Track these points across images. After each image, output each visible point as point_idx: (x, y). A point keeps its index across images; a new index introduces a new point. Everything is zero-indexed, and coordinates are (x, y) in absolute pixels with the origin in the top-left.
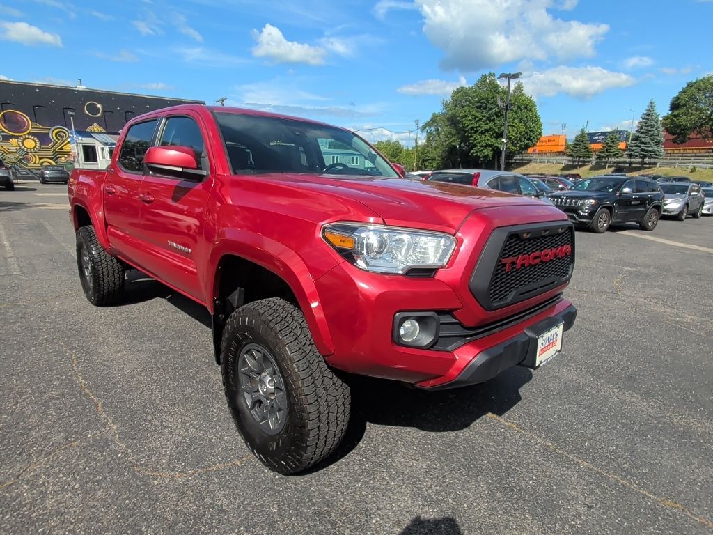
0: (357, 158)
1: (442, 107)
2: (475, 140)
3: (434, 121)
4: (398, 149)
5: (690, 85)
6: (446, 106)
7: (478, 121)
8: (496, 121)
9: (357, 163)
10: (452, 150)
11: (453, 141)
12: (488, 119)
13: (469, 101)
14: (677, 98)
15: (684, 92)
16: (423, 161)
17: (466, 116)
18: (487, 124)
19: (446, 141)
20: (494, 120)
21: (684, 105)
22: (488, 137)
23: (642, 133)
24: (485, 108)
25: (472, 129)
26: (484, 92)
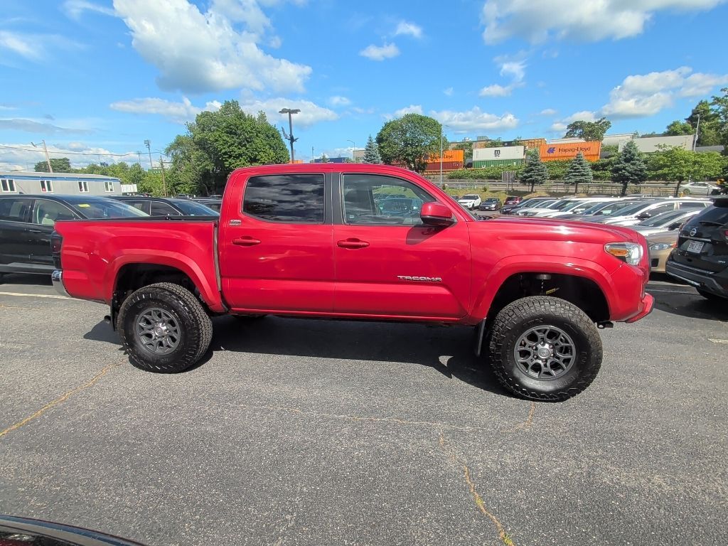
0: (85, 183)
1: (187, 130)
2: (230, 164)
3: (179, 143)
4: (140, 173)
5: (387, 125)
6: (191, 129)
7: (230, 146)
8: (247, 146)
9: (86, 190)
10: (206, 175)
11: (207, 165)
12: (240, 144)
13: (218, 126)
14: (380, 134)
15: (384, 130)
16: (174, 186)
17: (217, 140)
18: (239, 149)
19: (198, 165)
20: (245, 145)
21: (386, 140)
22: (243, 161)
23: (368, 161)
24: (235, 134)
25: (225, 153)
26: (231, 117)
